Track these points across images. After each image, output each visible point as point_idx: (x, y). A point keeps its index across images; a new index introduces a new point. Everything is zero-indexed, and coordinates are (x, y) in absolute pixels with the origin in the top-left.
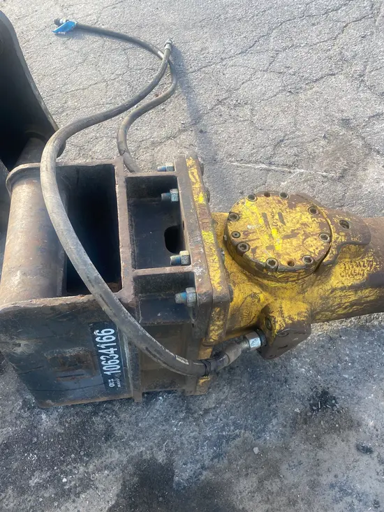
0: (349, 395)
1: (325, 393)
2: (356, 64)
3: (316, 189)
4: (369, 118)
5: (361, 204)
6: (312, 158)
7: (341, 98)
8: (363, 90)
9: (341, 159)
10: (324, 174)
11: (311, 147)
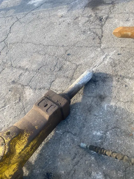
0: (54, 169)
1: (47, 174)
2: (8, 62)
3: (15, 109)
4: (19, 76)
5: (29, 105)
6: (9, 100)
7: (9, 75)
8: (14, 69)
9: (17, 94)
10: (15, 102)
11: (7, 97)
